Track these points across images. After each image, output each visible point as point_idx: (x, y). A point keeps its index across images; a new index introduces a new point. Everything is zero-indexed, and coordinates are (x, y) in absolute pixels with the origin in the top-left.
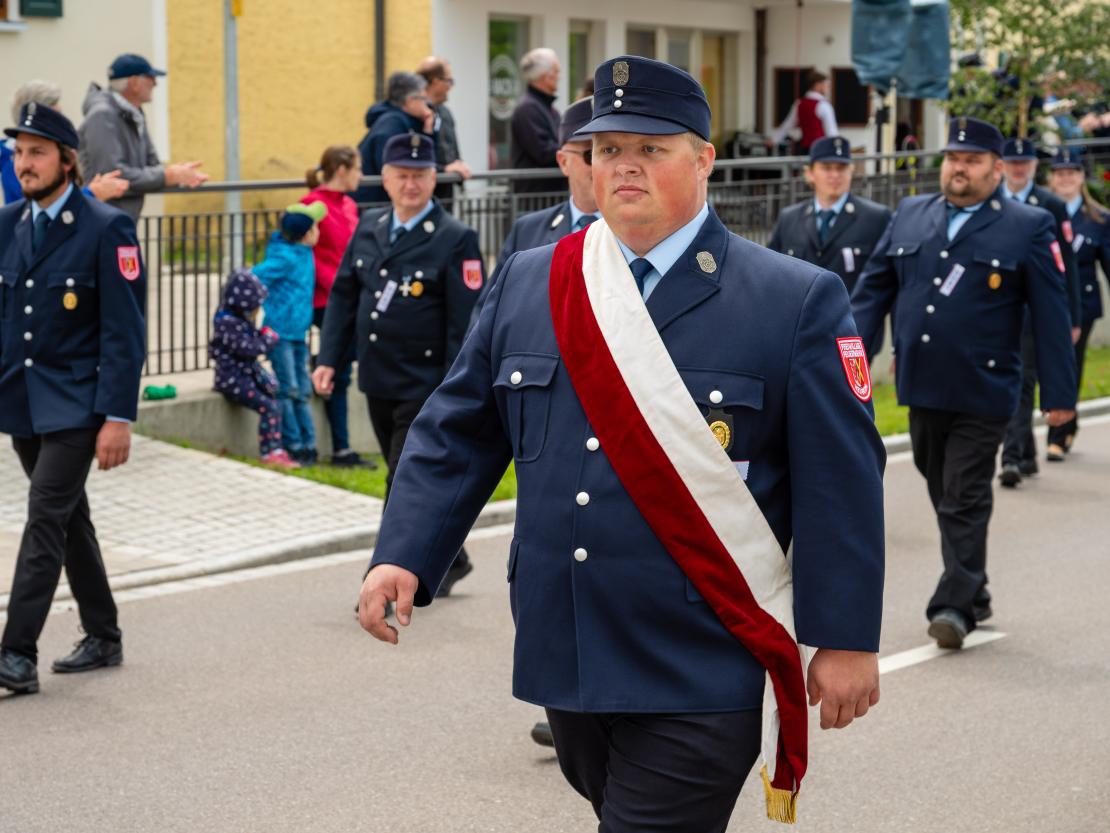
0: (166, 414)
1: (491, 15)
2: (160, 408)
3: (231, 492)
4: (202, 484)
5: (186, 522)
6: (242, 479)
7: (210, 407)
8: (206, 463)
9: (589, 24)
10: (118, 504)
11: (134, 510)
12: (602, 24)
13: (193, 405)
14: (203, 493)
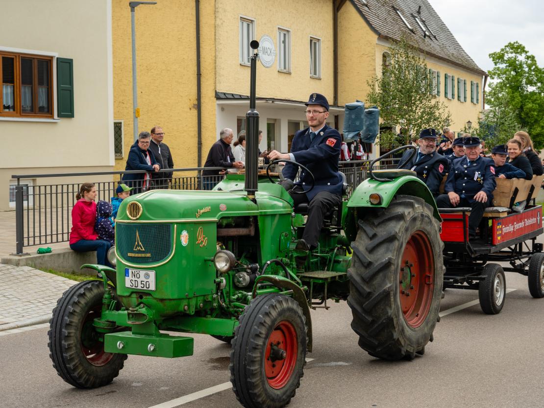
0: (46, 259)
1: (238, 117)
2: (44, 256)
3: (54, 290)
4: (45, 287)
5: (27, 303)
6: (62, 285)
7: (66, 256)
8: (51, 278)
9: (275, 120)
10: (4, 296)
11: (9, 298)
12: (280, 120)
13: (59, 255)
14: (42, 291)
